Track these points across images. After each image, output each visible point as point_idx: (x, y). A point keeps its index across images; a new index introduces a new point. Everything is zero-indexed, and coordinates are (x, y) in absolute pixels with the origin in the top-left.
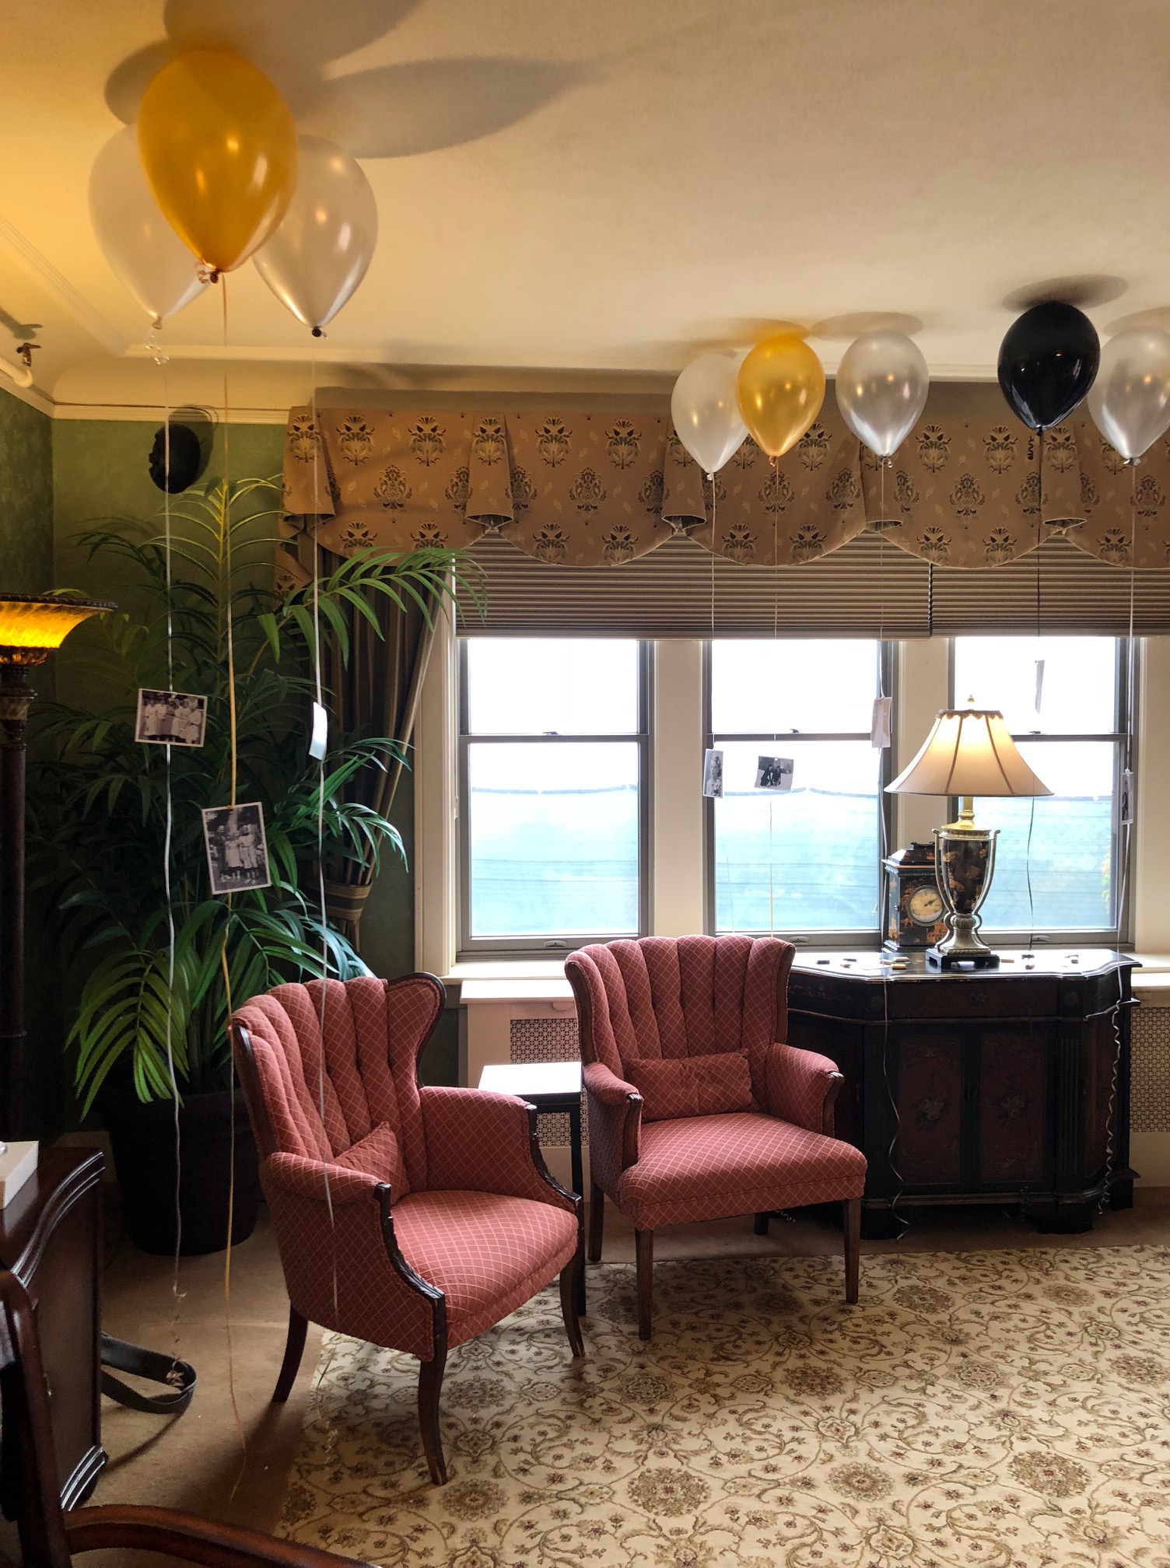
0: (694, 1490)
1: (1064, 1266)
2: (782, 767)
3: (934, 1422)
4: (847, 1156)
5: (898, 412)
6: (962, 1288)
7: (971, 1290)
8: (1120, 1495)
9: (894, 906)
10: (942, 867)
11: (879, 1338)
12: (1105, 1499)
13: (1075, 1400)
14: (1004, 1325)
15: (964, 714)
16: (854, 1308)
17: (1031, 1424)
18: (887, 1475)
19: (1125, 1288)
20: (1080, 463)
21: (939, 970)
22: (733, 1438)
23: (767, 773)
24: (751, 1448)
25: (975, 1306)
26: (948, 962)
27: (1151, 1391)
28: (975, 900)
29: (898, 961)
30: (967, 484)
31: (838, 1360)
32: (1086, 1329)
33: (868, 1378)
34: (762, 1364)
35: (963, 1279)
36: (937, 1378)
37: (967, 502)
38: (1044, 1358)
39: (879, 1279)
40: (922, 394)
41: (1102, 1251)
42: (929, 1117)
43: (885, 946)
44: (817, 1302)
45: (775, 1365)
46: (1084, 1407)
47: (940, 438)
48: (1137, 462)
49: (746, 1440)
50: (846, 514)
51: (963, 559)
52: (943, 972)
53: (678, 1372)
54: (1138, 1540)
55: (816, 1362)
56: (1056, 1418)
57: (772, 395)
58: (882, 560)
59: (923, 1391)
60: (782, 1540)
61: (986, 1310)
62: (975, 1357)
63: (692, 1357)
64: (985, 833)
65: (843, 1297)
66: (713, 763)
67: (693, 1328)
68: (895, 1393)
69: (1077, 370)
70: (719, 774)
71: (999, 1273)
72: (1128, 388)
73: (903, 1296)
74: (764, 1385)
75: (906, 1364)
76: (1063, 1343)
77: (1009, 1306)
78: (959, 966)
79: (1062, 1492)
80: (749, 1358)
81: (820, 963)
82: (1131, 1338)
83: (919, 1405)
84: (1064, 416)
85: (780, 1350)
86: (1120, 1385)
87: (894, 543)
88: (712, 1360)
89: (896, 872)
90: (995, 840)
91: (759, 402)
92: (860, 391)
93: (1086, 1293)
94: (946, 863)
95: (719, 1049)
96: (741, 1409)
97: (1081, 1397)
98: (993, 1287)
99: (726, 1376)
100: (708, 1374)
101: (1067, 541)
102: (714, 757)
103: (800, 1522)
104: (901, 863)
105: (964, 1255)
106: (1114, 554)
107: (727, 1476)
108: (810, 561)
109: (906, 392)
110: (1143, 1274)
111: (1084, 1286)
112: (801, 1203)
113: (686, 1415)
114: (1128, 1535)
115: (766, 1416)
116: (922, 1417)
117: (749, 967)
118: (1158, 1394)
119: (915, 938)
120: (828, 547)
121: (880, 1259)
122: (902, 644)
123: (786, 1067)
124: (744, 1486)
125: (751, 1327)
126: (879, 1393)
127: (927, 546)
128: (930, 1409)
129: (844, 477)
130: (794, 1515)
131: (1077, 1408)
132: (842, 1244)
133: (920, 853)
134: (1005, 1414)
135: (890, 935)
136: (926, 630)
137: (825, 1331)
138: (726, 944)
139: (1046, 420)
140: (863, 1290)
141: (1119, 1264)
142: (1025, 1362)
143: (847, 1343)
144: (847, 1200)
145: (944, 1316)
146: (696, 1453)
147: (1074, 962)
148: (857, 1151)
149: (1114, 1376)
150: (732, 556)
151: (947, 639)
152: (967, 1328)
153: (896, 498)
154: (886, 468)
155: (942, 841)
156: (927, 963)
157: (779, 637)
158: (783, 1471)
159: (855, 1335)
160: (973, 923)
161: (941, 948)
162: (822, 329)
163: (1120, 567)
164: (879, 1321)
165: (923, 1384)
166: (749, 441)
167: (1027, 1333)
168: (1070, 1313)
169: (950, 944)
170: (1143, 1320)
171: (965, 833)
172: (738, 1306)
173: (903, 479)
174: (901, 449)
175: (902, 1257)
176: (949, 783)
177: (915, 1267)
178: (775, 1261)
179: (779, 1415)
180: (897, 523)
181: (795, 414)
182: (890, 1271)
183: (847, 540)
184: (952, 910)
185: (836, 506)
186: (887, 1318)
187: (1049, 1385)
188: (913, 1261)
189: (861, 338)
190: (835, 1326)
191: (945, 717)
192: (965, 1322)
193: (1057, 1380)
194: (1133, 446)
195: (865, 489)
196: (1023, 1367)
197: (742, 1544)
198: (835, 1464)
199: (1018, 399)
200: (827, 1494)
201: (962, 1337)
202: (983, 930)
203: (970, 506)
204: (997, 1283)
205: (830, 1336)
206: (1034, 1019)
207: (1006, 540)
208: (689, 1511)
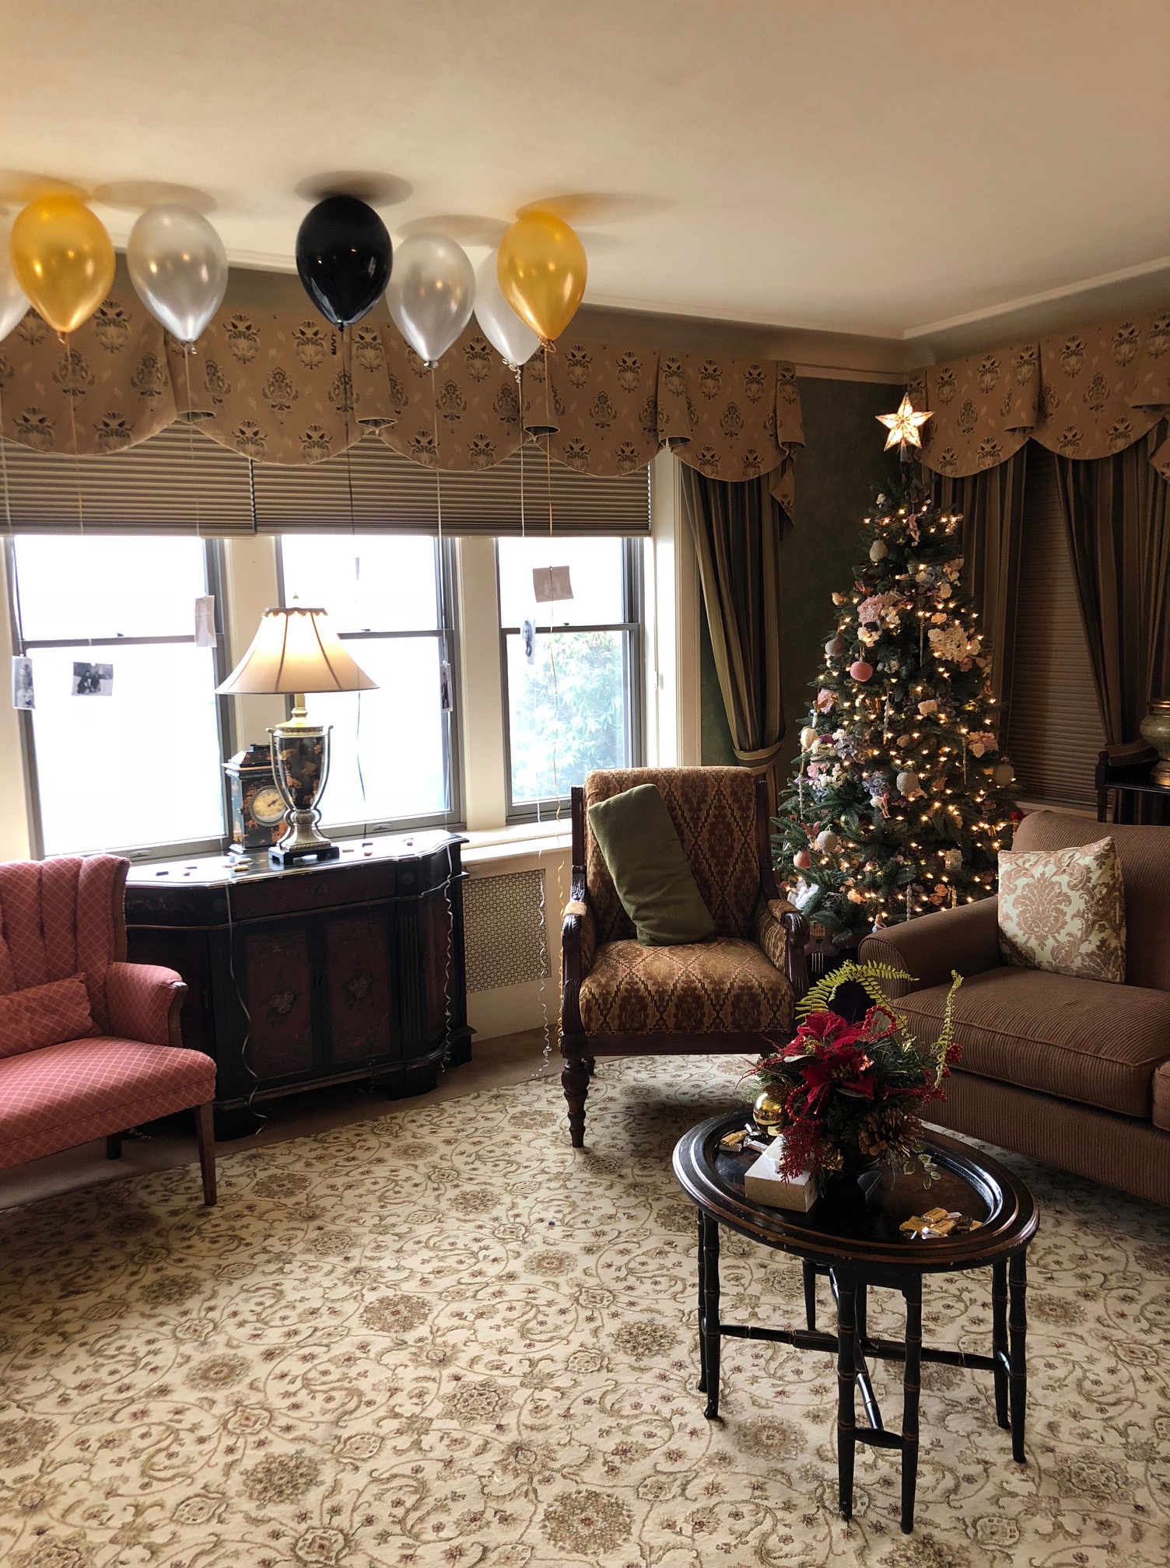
0: (39, 1433)
1: (412, 1126)
2: (101, 673)
3: (292, 1296)
4: (195, 1063)
5: (198, 297)
6: (319, 1167)
7: (326, 1167)
8: (458, 1315)
9: (237, 810)
10: (279, 766)
11: (237, 1233)
12: (444, 1322)
13: (419, 1242)
14: (357, 1192)
15: (289, 612)
16: (212, 1209)
17: (380, 1273)
18: (244, 1359)
19: (465, 1133)
20: (388, 364)
21: (282, 867)
22: (83, 1370)
23: (84, 679)
24: (103, 1374)
25: (331, 1181)
26: (290, 858)
27: (484, 1218)
28: (313, 795)
29: (240, 863)
30: (279, 377)
31: (197, 1263)
32: (429, 1178)
33: (228, 1272)
34: (114, 1288)
35: (319, 1158)
36: (295, 1255)
37: (281, 396)
38: (393, 1212)
39: (238, 1176)
40: (222, 279)
41: (445, 1105)
42: (280, 1010)
43: (230, 850)
44: (174, 1213)
45: (129, 1287)
46: (426, 1247)
47: (248, 328)
48: (436, 365)
49: (97, 1368)
50: (153, 402)
51: (280, 455)
52: (286, 868)
53: (21, 1320)
54: (474, 1350)
55: (173, 1271)
56: (403, 1263)
57: (54, 262)
58: (192, 453)
59: (281, 1270)
60: (136, 1453)
61: (340, 1181)
62: (330, 1227)
63: (37, 1301)
64: (319, 729)
65: (202, 1202)
66: (22, 672)
67: (37, 1271)
68: (252, 1280)
69: (372, 268)
70: (29, 683)
71: (353, 1146)
72: (423, 291)
73: (263, 1188)
74: (118, 1308)
75: (265, 1251)
76: (410, 1194)
77: (362, 1173)
78: (302, 861)
79: (407, 1326)
80: (102, 1285)
81: (159, 874)
82: (467, 1176)
83: (277, 1285)
84: (364, 312)
85: (135, 1269)
86: (458, 1219)
87: (208, 436)
88: (61, 1297)
89: (237, 775)
90: (329, 734)
91: (38, 269)
92: (154, 268)
93: (430, 1145)
94: (283, 761)
95: (52, 977)
96: (91, 1340)
97: (424, 1239)
98: (348, 1160)
99: (76, 1309)
100: (56, 1313)
101: (380, 441)
102: (23, 665)
103: (155, 1430)
104: (241, 766)
105: (320, 1136)
106: (425, 456)
107: (76, 1409)
108: (118, 451)
109: (204, 274)
110: (479, 1118)
111: (428, 1140)
112: (150, 1118)
113: (30, 1362)
114: (465, 1348)
115: (121, 1338)
116: (279, 1295)
117: (80, 888)
118: (491, 1219)
119: (259, 838)
120: (137, 438)
121: (239, 1157)
122: (228, 542)
123: (126, 984)
124: (96, 1414)
125: (105, 1254)
126: (237, 1284)
127: (242, 441)
128: (288, 1285)
129: (149, 362)
130: (149, 1425)
131: (420, 1249)
132: (197, 1150)
133: (259, 754)
134: (357, 1271)
135: (235, 839)
136: (251, 528)
137: (184, 1239)
138: (52, 866)
139: (347, 316)
140: (221, 1191)
141: (459, 1113)
142: (376, 1220)
143: (207, 1245)
144: (198, 1107)
145: (301, 1197)
146: (41, 1396)
147: (410, 844)
148: (205, 1056)
149: (453, 1213)
150: (28, 442)
151: (273, 538)
152: (322, 1203)
153: (206, 388)
154: (190, 353)
155: (277, 740)
156: (271, 862)
157: (86, 533)
158: (137, 1386)
159: (214, 1235)
160: (313, 817)
161: (283, 845)
162: (106, 193)
163: (431, 469)
164: (238, 1216)
165: (281, 1265)
166: (32, 313)
167: (378, 1194)
168: (416, 1167)
169: (290, 841)
170: (478, 1157)
171: (299, 730)
172: (89, 1236)
173: (212, 368)
174: (205, 333)
175: (260, 1150)
176: (278, 681)
177: (273, 1157)
178: (130, 1182)
179: (135, 1333)
180: (209, 415)
181: (83, 288)
182: (248, 1166)
183: (157, 431)
184: (291, 807)
185: (143, 393)
186: (246, 1212)
187: (396, 1235)
188: (271, 1152)
189: (150, 210)
190: (194, 1232)
191: (271, 615)
192: (322, 1197)
193: (403, 1229)
194: (432, 350)
195: (173, 377)
196: (374, 1225)
197: (94, 1469)
198: (192, 1364)
199: (318, 293)
200: (184, 1395)
201: (318, 1212)
202: (322, 825)
203: (284, 401)
204: (351, 1155)
205: (188, 1243)
206: (372, 902)
207: (322, 437)
208: (34, 1456)
